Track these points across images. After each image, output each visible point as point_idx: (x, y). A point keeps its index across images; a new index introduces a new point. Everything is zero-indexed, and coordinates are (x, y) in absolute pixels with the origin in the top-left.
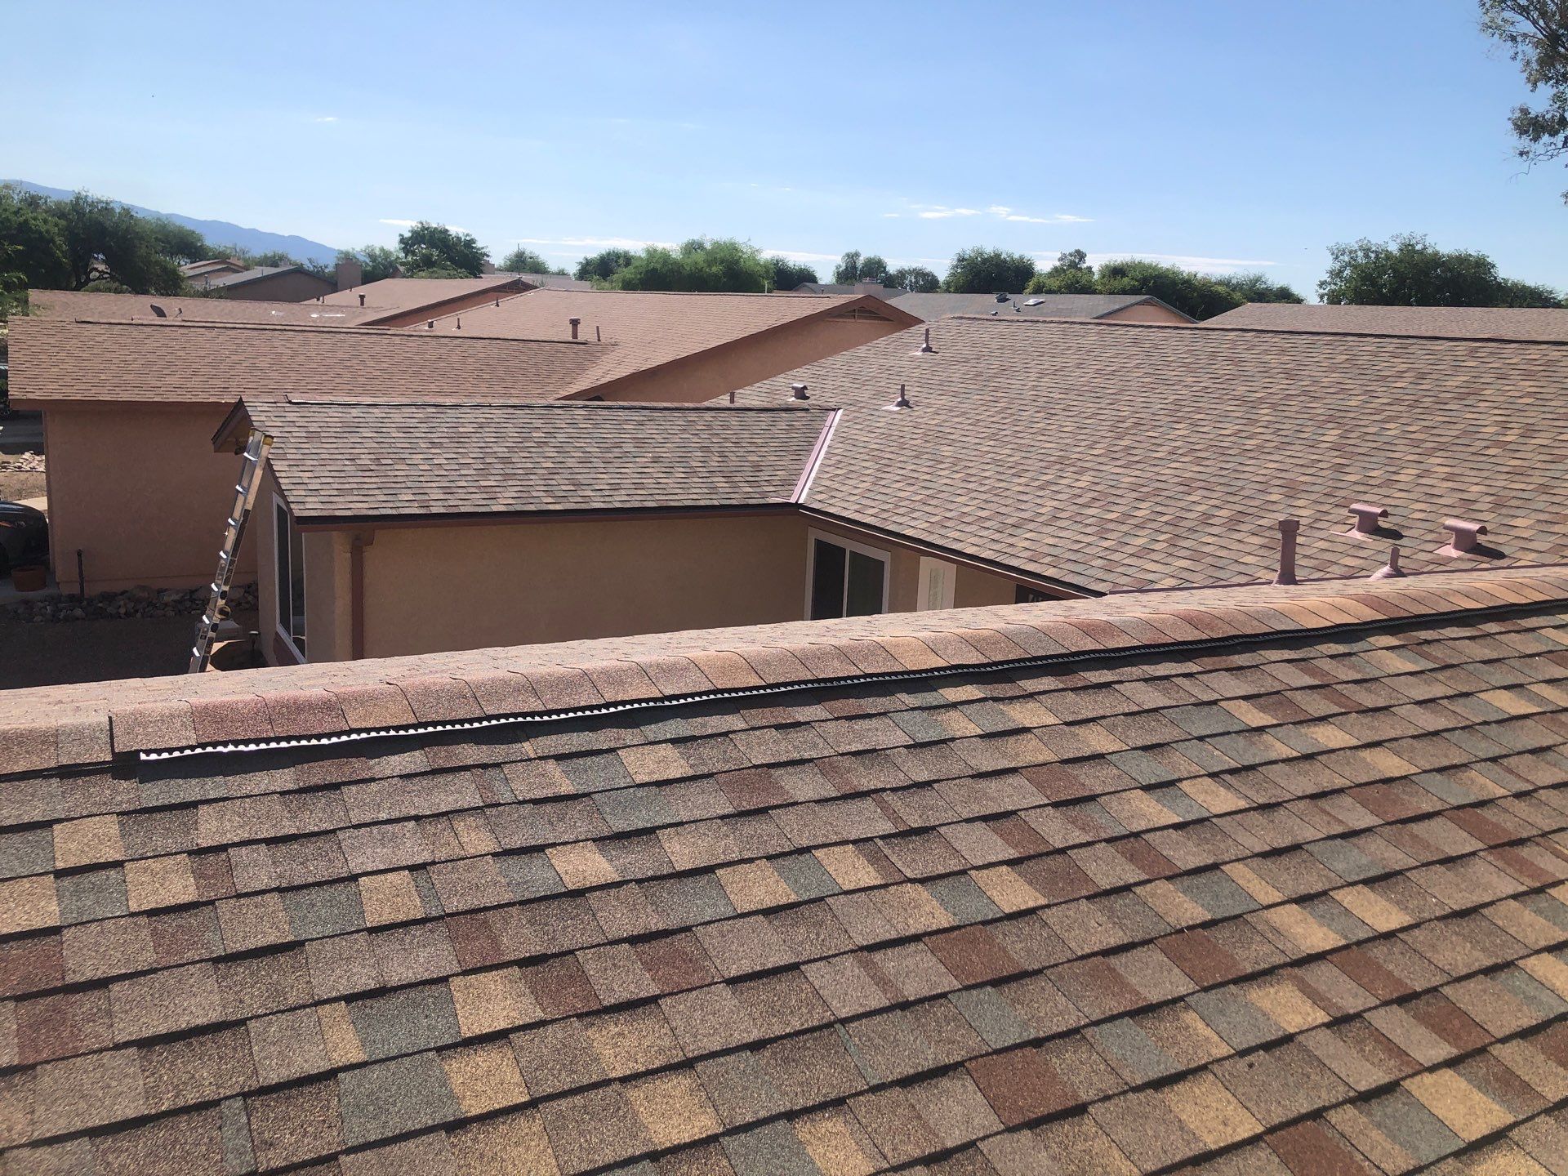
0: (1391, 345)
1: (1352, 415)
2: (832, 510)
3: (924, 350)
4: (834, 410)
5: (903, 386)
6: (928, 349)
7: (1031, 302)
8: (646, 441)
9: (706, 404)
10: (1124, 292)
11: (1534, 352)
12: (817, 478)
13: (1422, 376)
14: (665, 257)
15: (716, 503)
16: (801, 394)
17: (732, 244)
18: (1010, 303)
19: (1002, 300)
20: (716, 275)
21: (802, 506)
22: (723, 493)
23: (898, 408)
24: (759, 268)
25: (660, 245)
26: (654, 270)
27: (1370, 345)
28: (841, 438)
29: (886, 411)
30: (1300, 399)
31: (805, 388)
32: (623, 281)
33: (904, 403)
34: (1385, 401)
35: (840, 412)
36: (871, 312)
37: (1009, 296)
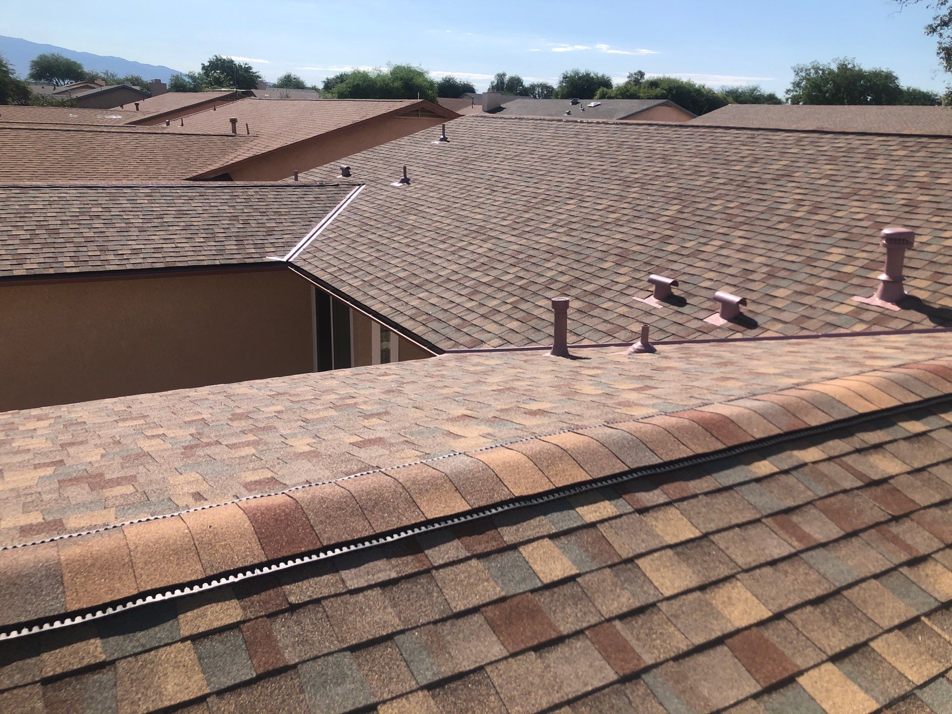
1: (693, 193)
2: (307, 268)
3: (441, 140)
4: (359, 185)
5: (405, 168)
6: (444, 139)
7: (592, 104)
8: (188, 212)
11: (842, 142)
12: (316, 240)
13: (756, 160)
15: (217, 263)
16: (346, 172)
17: (408, 68)
18: (580, 105)
19: (575, 103)
21: (291, 264)
23: (401, 184)
24: (426, 83)
25: (362, 69)
26: (358, 85)
28: (351, 209)
29: (392, 186)
31: (348, 168)
33: (406, 181)
34: (722, 181)
35: (363, 187)
37: (579, 101)
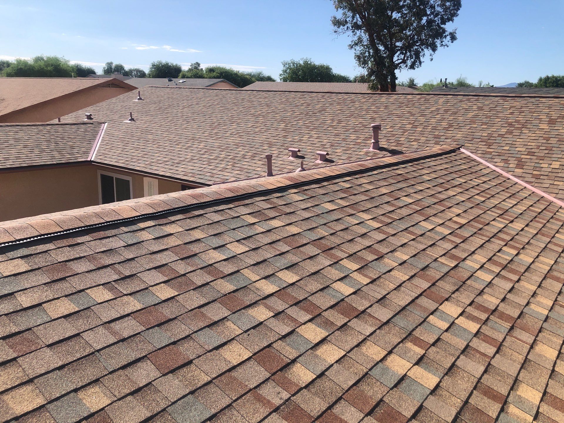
0: (299, 95)
3: (139, 99)
4: (104, 123)
5: (131, 113)
6: (140, 99)
7: (181, 81)
8: (20, 139)
9: (48, 123)
10: (214, 78)
14: (25, 63)
16: (89, 117)
17: (56, 58)
18: (173, 81)
19: (170, 81)
20: (50, 71)
21: (93, 161)
22: (58, 159)
23: (130, 122)
24: (69, 68)
25: (23, 58)
26: (21, 69)
27: (293, 95)
28: (107, 134)
29: (125, 123)
30: (272, 114)
31: (91, 115)
32: (7, 73)
33: (132, 119)
35: (106, 124)
36: (116, 85)
37: (172, 79)
